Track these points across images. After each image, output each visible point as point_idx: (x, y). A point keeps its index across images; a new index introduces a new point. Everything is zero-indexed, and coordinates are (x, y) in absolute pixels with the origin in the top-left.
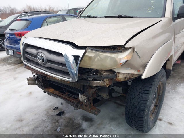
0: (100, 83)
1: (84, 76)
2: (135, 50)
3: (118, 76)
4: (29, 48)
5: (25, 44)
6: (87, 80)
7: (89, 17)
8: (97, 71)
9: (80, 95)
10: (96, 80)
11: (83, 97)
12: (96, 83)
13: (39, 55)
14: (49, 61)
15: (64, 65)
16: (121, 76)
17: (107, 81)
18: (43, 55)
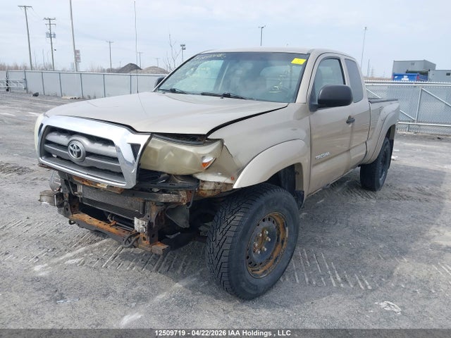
0: (171, 198)
1: (146, 185)
2: (225, 144)
3: (202, 187)
4: (53, 133)
5: (47, 126)
6: (150, 191)
7: (173, 91)
8: (170, 177)
9: (136, 220)
10: (164, 191)
11: (141, 222)
12: (165, 197)
13: (72, 146)
14: (89, 154)
15: (115, 159)
16: (206, 187)
17: (183, 195)
18: (80, 145)
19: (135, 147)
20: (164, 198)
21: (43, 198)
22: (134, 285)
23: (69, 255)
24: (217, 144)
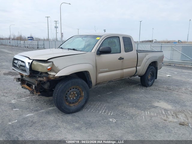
0: (41, 79)
2: (54, 63)
4: (15, 60)
6: (36, 77)
8: (42, 73)
10: (39, 77)
14: (21, 66)
16: (51, 76)
17: (45, 78)
18: (19, 63)
19: (29, 63)
20: (39, 79)
21: (15, 80)
22: (37, 107)
23: (24, 98)
24: (52, 63)
